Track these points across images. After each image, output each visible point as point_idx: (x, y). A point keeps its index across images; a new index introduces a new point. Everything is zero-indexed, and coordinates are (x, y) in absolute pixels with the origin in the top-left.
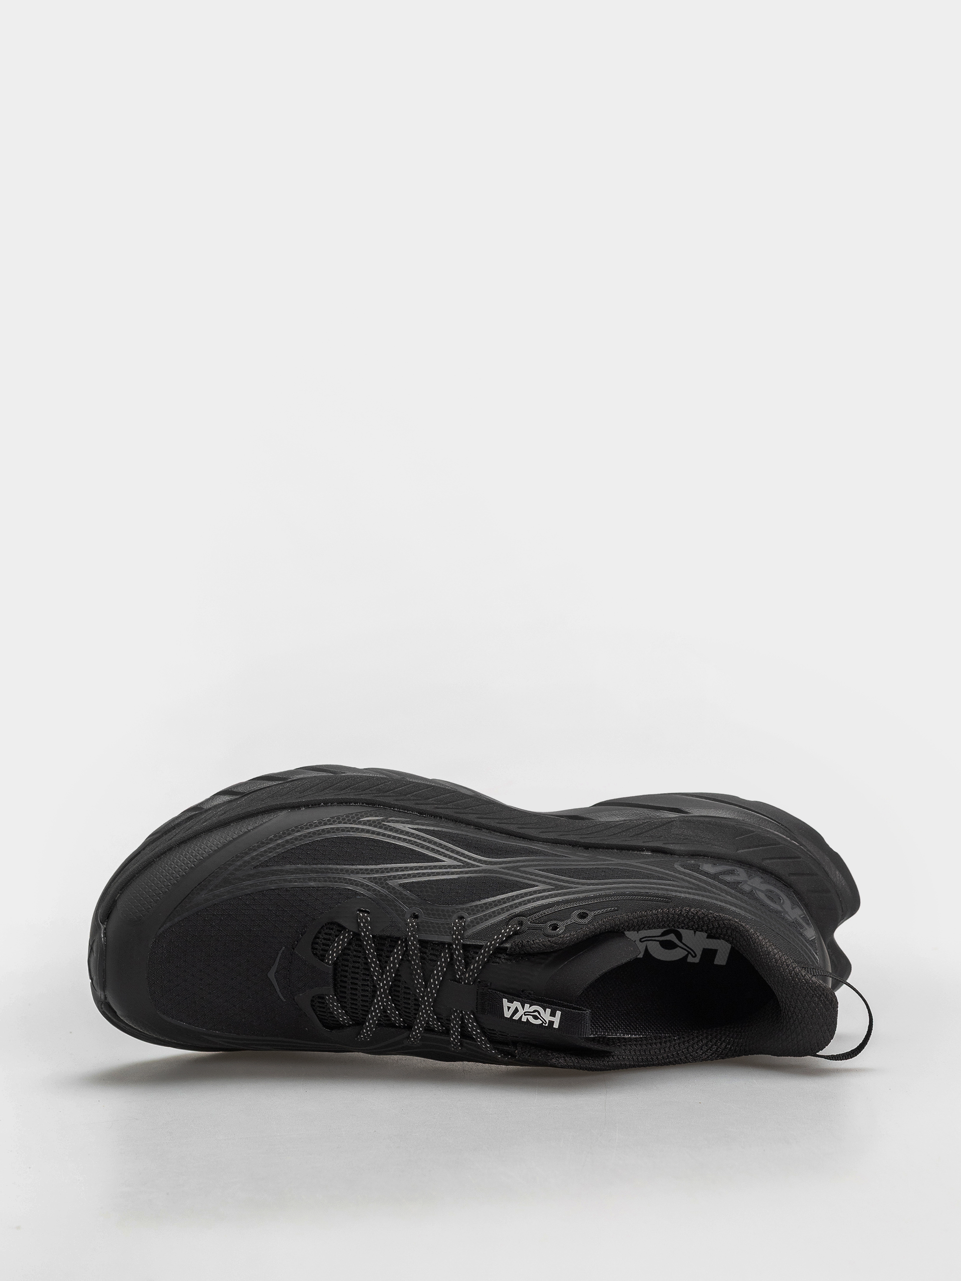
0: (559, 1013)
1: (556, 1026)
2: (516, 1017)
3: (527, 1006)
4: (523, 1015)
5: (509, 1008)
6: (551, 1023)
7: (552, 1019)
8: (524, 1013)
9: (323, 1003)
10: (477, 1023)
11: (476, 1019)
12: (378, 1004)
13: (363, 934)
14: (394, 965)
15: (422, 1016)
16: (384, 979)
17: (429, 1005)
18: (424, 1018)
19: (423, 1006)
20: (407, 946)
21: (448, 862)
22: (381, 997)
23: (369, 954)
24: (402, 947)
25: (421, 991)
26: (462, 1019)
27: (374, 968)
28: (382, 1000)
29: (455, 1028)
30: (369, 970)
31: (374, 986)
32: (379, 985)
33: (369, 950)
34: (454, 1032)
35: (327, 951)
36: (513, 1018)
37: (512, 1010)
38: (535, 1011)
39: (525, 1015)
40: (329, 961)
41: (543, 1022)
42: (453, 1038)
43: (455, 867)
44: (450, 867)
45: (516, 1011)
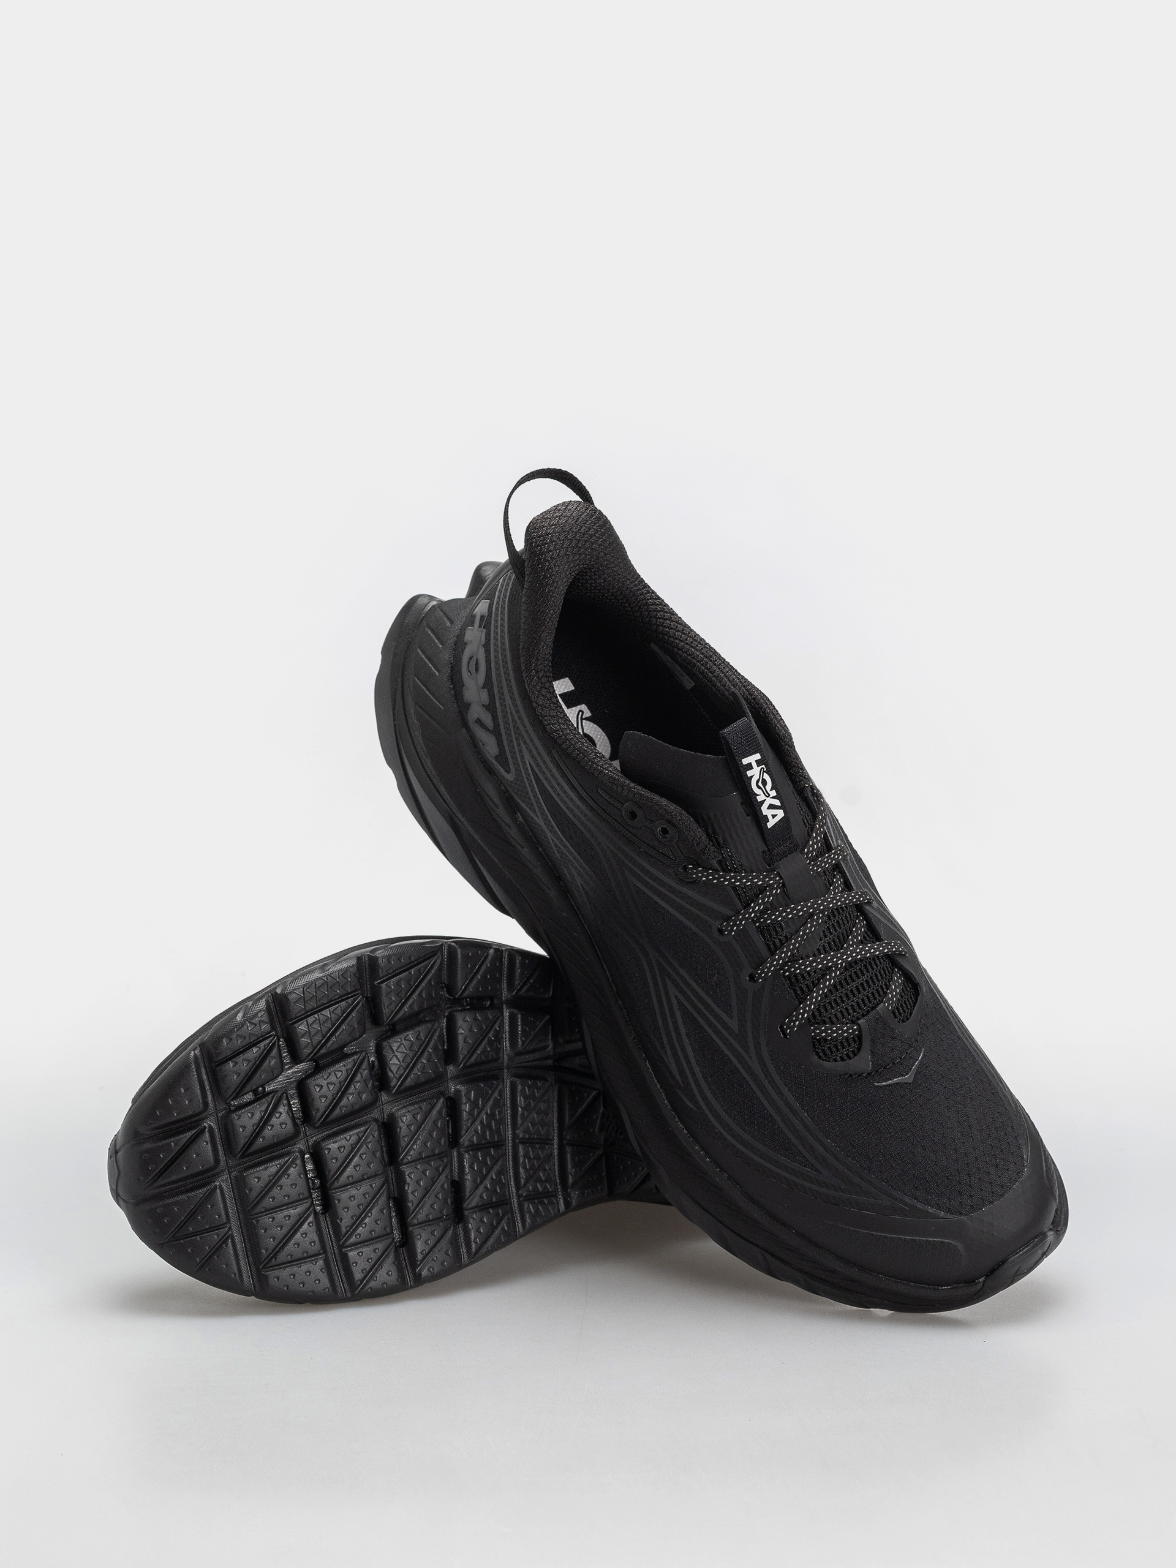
0: (745, 761)
1: (758, 756)
2: (777, 802)
3: (759, 799)
4: (771, 796)
5: (774, 816)
6: (758, 763)
7: (754, 765)
8: (767, 797)
9: (897, 1008)
10: (809, 841)
11: (806, 845)
12: (860, 952)
13: (806, 1015)
14: (811, 962)
15: (840, 900)
16: (833, 962)
17: (826, 900)
18: (842, 897)
19: (831, 905)
20: (785, 964)
21: (673, 991)
22: (852, 954)
23: (820, 995)
24: (790, 967)
25: (818, 918)
26: (815, 859)
27: (830, 980)
28: (854, 951)
29: (828, 860)
30: (835, 986)
31: (846, 969)
32: (841, 964)
33: (816, 998)
34: (832, 859)
35: (847, 1039)
36: (780, 805)
37: (774, 812)
38: (759, 787)
39: (769, 795)
40: (855, 1030)
41: (764, 772)
42: (838, 857)
43: (674, 982)
44: (677, 985)
45: (771, 807)
